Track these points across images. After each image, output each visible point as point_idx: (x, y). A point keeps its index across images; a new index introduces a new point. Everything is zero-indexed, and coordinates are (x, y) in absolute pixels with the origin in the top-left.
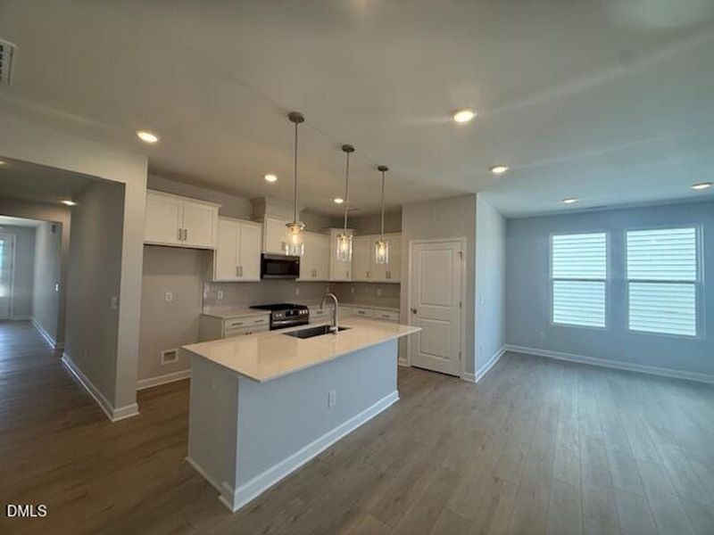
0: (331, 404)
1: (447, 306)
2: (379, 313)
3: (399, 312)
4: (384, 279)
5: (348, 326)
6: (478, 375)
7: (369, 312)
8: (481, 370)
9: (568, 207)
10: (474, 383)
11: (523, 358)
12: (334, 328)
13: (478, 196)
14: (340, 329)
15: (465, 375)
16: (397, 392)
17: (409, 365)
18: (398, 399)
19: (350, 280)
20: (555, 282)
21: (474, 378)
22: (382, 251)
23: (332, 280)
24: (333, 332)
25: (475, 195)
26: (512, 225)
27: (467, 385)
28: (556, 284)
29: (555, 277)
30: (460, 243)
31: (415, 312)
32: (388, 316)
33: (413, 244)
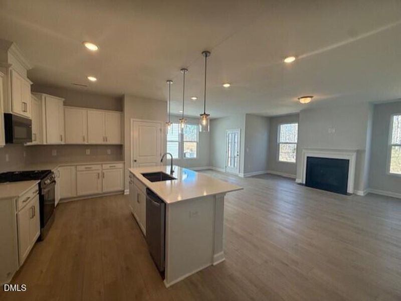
3: (124, 163)
7: (96, 167)
25: (167, 102)
31: (135, 161)
32: (114, 166)
33: (133, 121)
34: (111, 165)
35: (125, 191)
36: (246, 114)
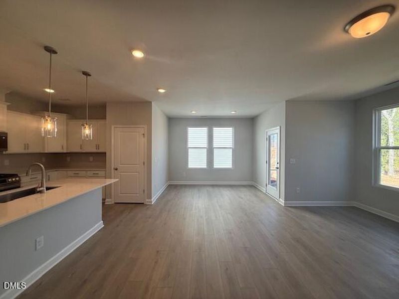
0: (38, 247)
1: (137, 164)
2: (90, 173)
3: (105, 171)
4: (94, 150)
5: (59, 185)
6: (154, 200)
7: (83, 173)
8: (155, 197)
9: (193, 115)
10: (151, 205)
11: (176, 186)
12: (41, 189)
13: (153, 103)
14: (48, 189)
15: (147, 201)
16: (102, 222)
17: (113, 203)
18: (103, 226)
19: (65, 151)
20: (189, 149)
21: (151, 202)
22: (87, 131)
23: (46, 152)
24: (40, 192)
25: (151, 102)
26: (172, 121)
27: (148, 206)
28: (190, 150)
29: (189, 146)
30: (143, 129)
31: (117, 169)
32: (97, 174)
33: (115, 128)
34: (94, 172)
35: (107, 200)
36: (286, 101)
